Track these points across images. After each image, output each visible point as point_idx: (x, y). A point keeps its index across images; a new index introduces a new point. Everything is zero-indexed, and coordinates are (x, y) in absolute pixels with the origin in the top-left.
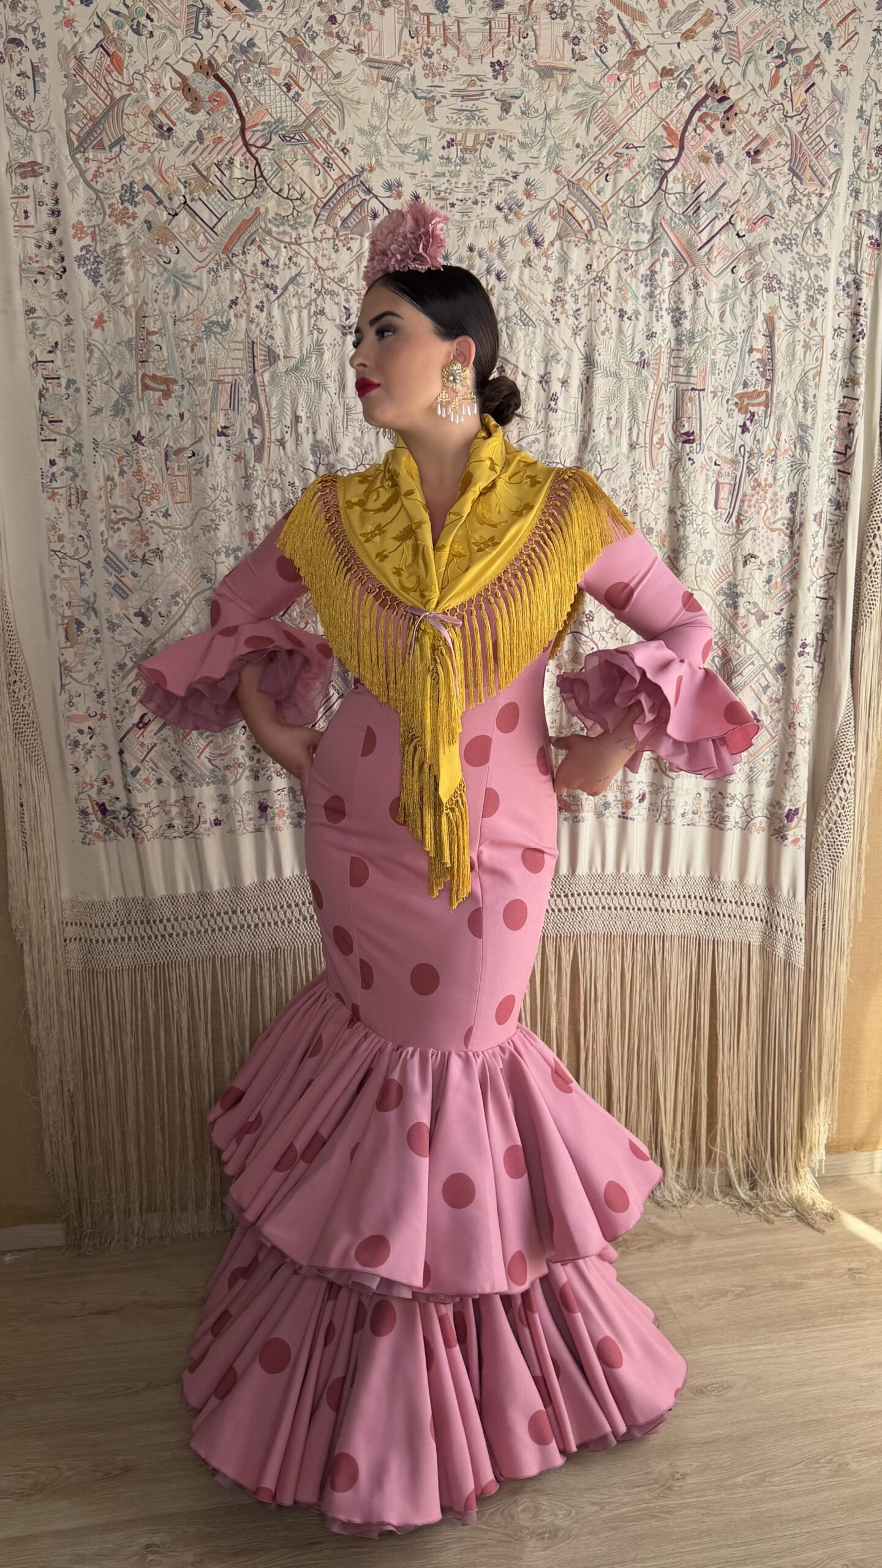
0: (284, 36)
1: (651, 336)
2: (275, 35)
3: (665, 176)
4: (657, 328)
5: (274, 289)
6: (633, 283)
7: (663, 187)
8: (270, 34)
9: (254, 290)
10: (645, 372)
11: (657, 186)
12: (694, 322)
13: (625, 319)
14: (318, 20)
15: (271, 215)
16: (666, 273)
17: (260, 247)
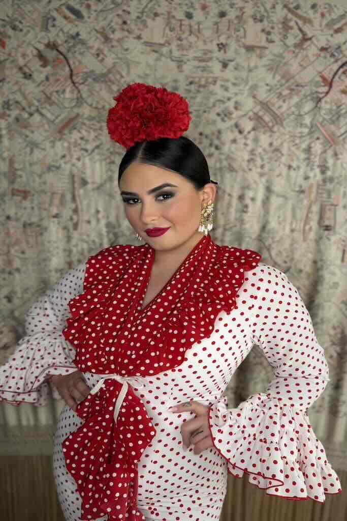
0: (96, 30)
1: (307, 178)
2: (91, 31)
3: (319, 100)
4: (311, 174)
5: (86, 150)
6: (298, 152)
7: (319, 105)
8: (89, 30)
9: (75, 151)
10: (302, 196)
11: (314, 104)
12: (334, 172)
13: (292, 169)
14: (117, 23)
15: (86, 116)
16: (318, 147)
17: (79, 131)
